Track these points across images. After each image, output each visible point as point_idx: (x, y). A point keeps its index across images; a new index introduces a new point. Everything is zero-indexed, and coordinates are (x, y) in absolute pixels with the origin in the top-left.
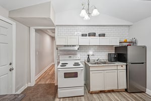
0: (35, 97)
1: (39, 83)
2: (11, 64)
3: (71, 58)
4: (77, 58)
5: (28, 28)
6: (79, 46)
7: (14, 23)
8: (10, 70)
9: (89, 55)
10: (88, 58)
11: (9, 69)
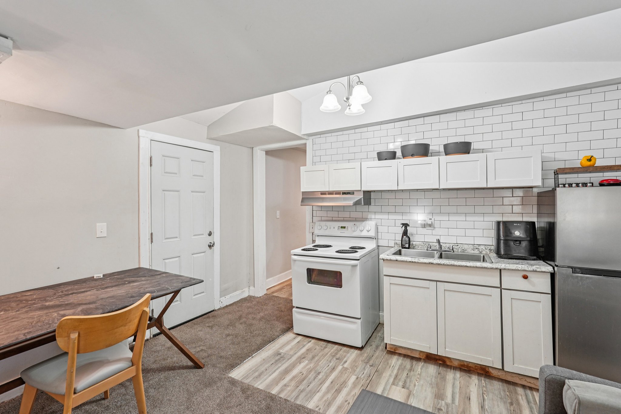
0: (250, 316)
1: (275, 294)
2: (210, 234)
3: (345, 233)
4: (364, 233)
5: (250, 150)
6: (364, 192)
7: (216, 149)
8: (210, 246)
9: (406, 225)
10: (405, 233)
11: (208, 243)
